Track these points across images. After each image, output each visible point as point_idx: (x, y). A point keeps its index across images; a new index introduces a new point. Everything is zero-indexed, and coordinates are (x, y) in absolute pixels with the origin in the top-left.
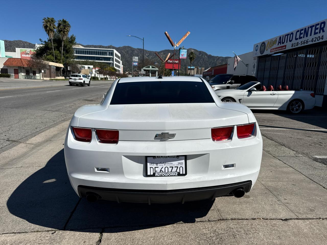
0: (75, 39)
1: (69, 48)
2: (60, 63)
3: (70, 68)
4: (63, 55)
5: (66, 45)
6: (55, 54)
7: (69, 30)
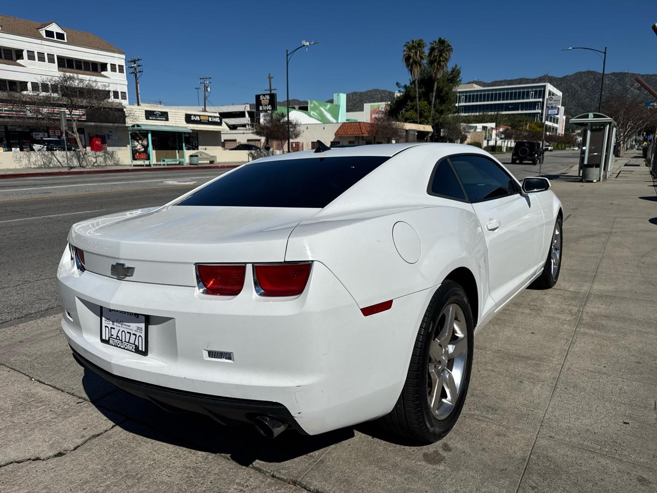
0: (459, 73)
1: (447, 94)
2: (427, 123)
3: (444, 132)
4: (434, 107)
5: (441, 87)
6: (420, 107)
7: (449, 56)
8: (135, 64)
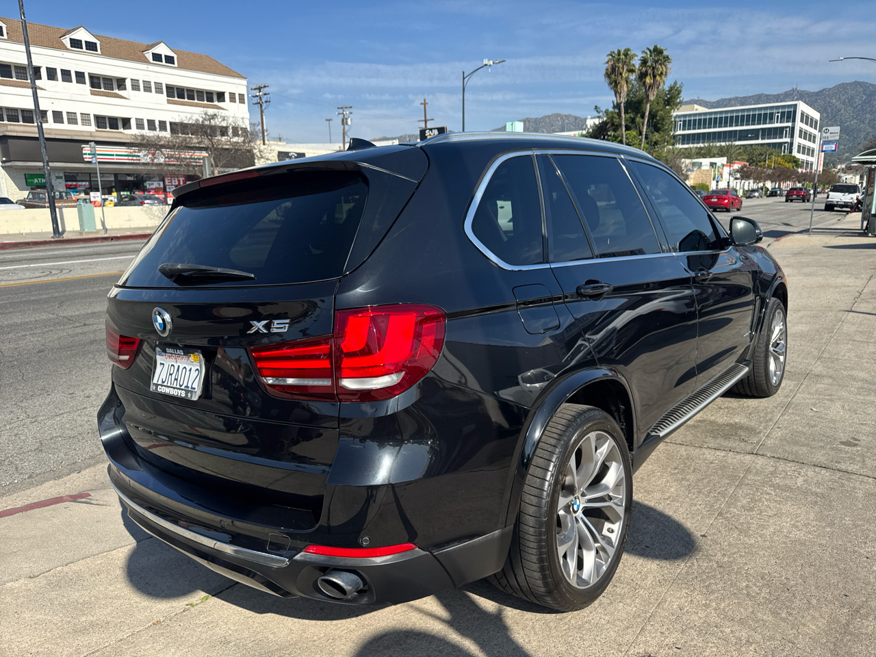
0: (680, 92)
1: (663, 119)
7: (666, 69)
8: (260, 92)
